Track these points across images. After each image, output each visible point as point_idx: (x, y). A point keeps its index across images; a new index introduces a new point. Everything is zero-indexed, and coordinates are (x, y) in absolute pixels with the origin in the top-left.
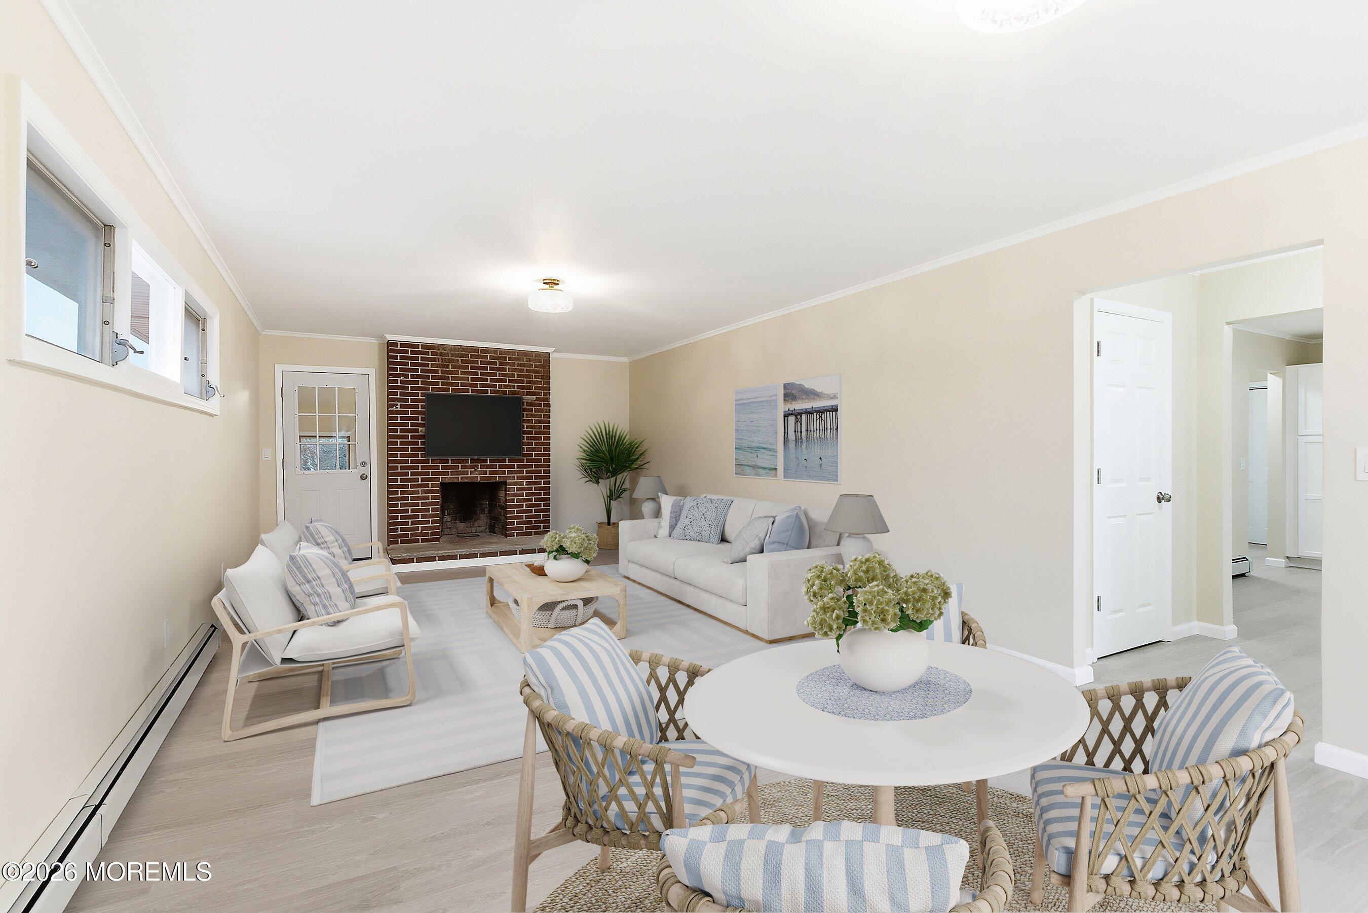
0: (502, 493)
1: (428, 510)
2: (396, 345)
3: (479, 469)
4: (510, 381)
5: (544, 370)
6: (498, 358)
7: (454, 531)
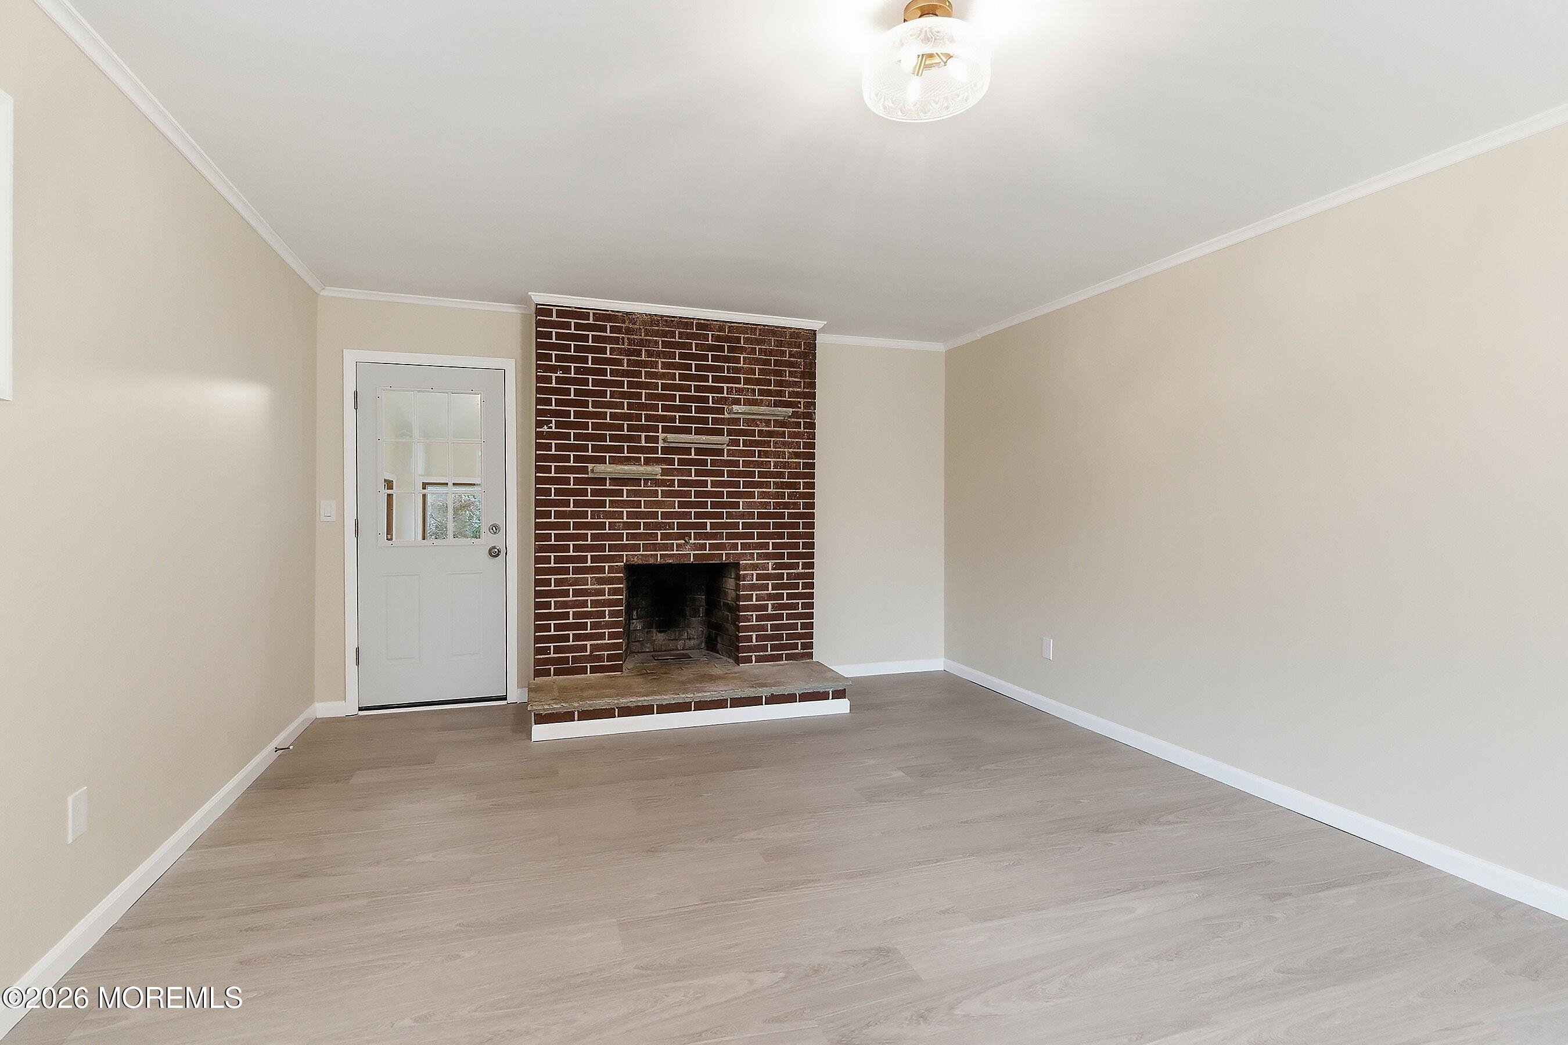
0: (730, 583)
1: (602, 614)
2: (549, 313)
3: (693, 541)
4: (747, 381)
5: (805, 363)
6: (727, 339)
7: (648, 647)
